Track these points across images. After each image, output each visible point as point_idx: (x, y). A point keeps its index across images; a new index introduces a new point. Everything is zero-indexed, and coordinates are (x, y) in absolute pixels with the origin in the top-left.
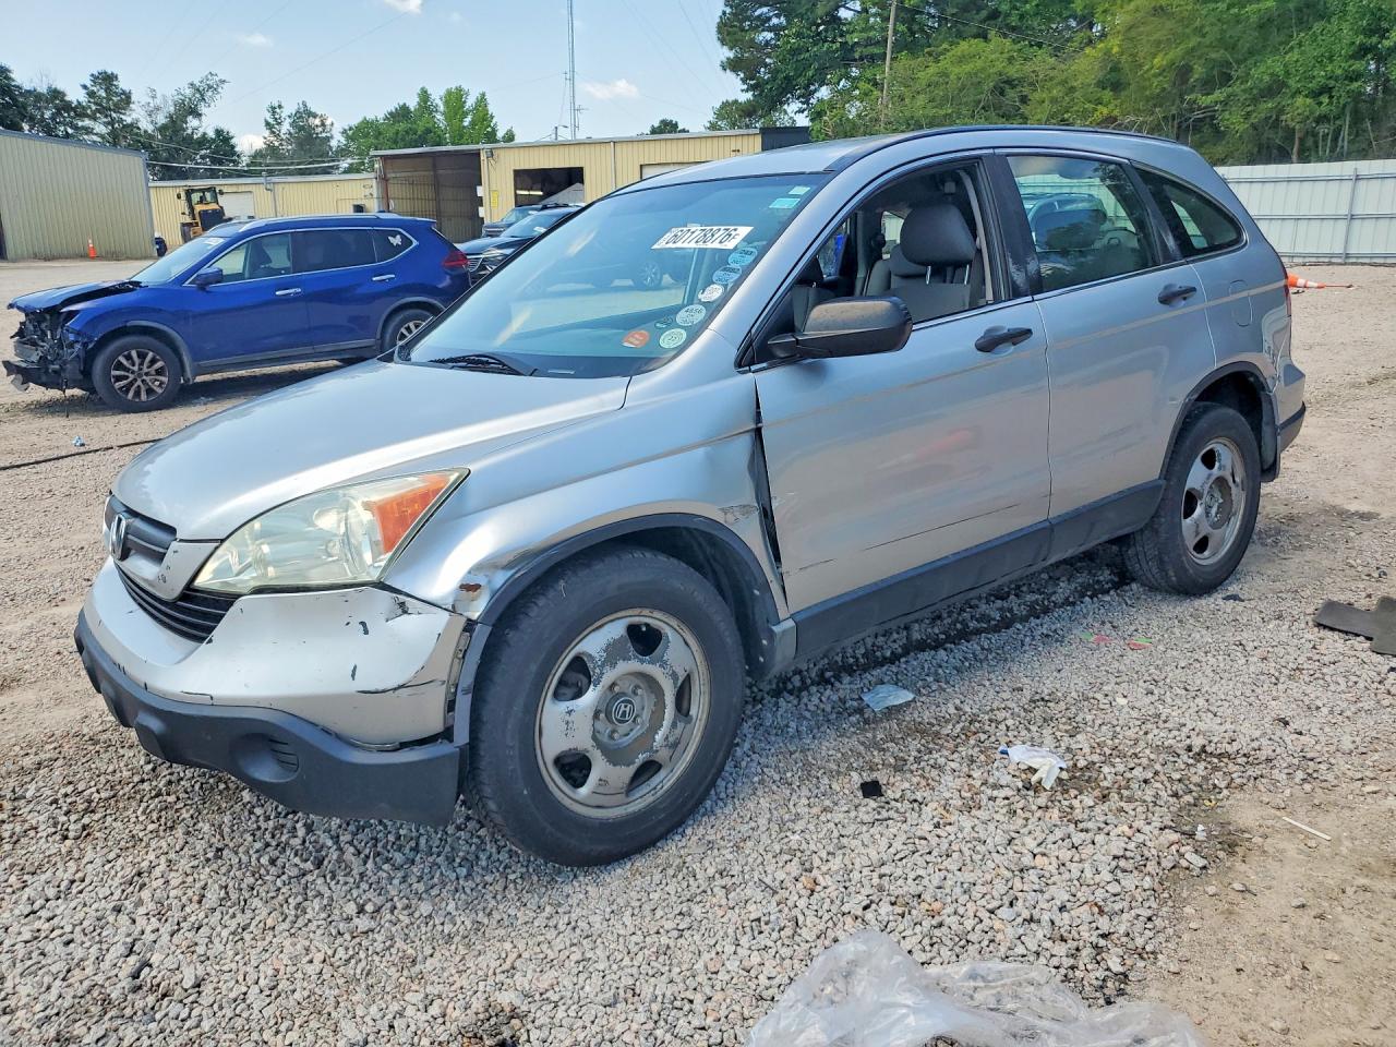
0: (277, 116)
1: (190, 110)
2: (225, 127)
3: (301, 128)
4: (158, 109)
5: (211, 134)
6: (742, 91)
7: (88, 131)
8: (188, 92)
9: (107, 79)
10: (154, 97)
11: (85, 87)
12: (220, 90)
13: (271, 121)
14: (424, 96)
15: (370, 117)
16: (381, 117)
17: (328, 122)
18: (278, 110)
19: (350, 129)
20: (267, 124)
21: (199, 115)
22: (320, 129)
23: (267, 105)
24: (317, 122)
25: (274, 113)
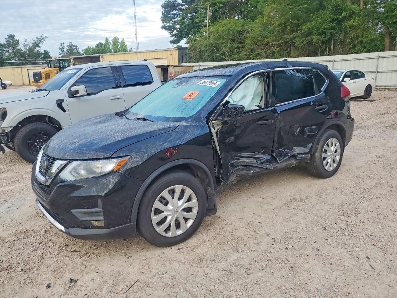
0: (63, 46)
1: (37, 45)
2: (47, 50)
3: (70, 50)
4: (27, 45)
5: (43, 52)
6: (170, 37)
7: (7, 51)
8: (36, 40)
9: (12, 37)
10: (26, 42)
11: (6, 39)
12: (45, 40)
13: (61, 48)
14: (107, 40)
16: (94, 47)
17: (78, 48)
18: (63, 44)
19: (85, 49)
20: (60, 48)
21: (39, 46)
22: (76, 50)
23: (60, 43)
24: (75, 48)
25: (62, 46)
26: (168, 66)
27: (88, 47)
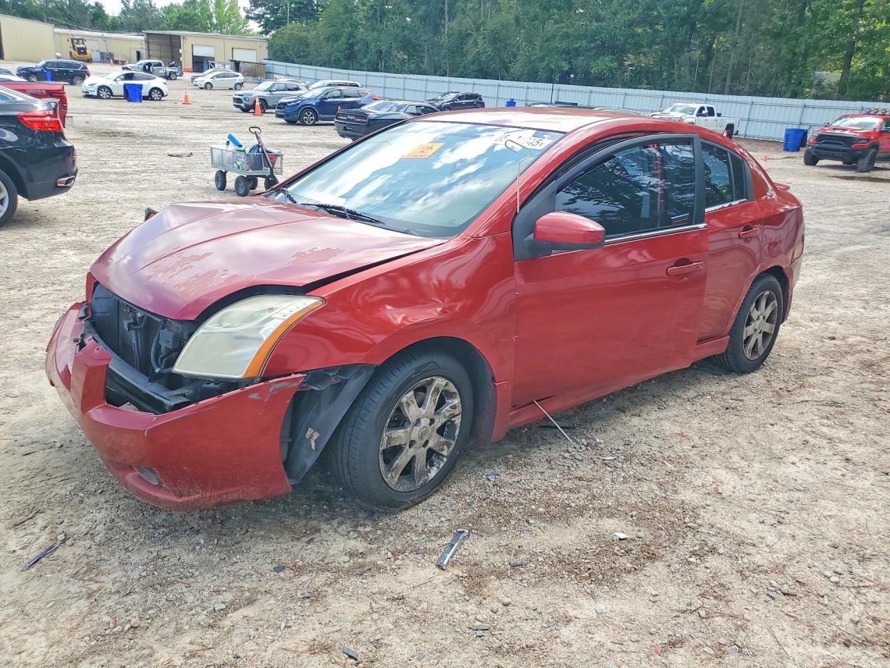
3: (139, 5)
5: (94, 5)
15: (174, 3)
16: (181, 5)
19: (165, 7)
22: (150, 6)
26: (240, 62)
27: (172, 4)
